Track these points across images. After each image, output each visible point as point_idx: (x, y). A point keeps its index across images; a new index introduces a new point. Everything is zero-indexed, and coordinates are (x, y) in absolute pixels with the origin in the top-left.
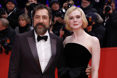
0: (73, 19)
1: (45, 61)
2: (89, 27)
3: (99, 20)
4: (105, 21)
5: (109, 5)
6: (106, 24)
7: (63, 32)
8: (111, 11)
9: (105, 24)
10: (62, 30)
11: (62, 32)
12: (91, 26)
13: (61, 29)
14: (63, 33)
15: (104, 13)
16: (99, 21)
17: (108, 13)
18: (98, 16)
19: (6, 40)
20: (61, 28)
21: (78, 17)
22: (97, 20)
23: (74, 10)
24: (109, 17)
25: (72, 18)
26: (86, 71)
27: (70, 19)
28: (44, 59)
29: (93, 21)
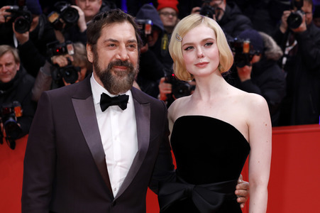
0: (195, 50)
1: (121, 166)
2: (245, 70)
3: (272, 51)
4: (287, 52)
5: (295, 8)
6: (287, 62)
7: (169, 86)
8: (303, 26)
9: (285, 60)
10: (166, 82)
11: (165, 88)
12: (249, 66)
13: (163, 79)
14: (168, 90)
15: (283, 30)
16: (272, 53)
17: (295, 30)
18: (268, 40)
19: (13, 108)
20: (163, 76)
21: (208, 43)
22: (266, 52)
23: (196, 24)
24: (296, 43)
25: (190, 47)
26: (237, 192)
27: (186, 49)
28: (119, 158)
29: (254, 51)
